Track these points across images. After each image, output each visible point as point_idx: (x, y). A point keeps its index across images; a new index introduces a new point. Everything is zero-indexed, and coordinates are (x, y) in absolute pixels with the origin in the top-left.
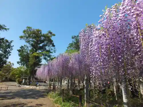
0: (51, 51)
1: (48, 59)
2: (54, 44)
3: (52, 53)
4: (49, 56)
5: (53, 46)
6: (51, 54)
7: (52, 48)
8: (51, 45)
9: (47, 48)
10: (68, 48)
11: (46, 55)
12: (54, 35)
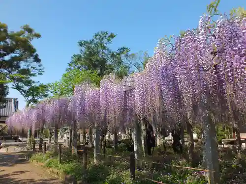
0: (32, 73)
1: (26, 88)
2: (40, 57)
3: (33, 75)
4: (28, 83)
5: (37, 60)
7: (35, 64)
8: (32, 59)
9: (23, 65)
10: (70, 65)
11: (20, 80)
12: (38, 36)
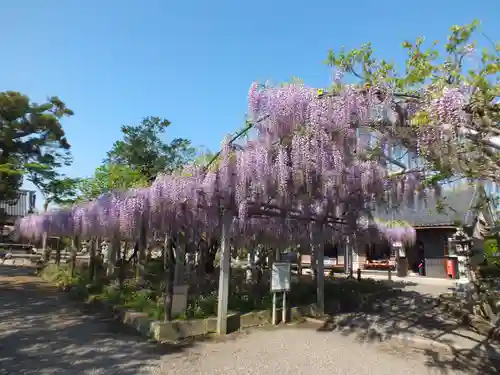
0: (56, 162)
1: (47, 182)
2: (69, 142)
3: (59, 165)
4: (52, 175)
5: (65, 145)
6: (55, 169)
7: (62, 151)
8: (57, 143)
10: (109, 155)
11: (39, 170)
12: (70, 113)
